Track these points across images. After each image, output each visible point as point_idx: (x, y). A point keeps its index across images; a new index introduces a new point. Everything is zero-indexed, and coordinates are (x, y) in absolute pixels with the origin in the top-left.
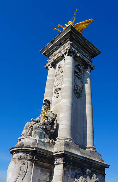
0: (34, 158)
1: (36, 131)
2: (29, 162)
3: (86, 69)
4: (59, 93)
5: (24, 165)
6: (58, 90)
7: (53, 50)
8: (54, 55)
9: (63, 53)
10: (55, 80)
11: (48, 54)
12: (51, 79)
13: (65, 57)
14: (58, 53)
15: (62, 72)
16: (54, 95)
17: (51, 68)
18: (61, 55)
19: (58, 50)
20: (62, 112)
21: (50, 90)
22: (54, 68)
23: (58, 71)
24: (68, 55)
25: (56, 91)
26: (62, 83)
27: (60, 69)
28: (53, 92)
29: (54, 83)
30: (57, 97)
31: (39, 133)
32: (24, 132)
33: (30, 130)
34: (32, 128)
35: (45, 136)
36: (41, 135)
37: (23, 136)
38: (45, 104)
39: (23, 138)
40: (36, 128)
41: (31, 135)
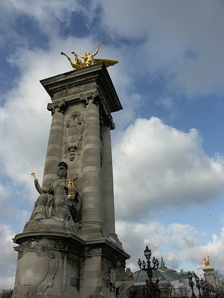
0: (67, 249)
1: (60, 210)
2: (59, 253)
3: (106, 127)
5: (53, 258)
6: (74, 150)
7: (64, 85)
8: (67, 94)
9: (86, 97)
10: (65, 133)
11: (53, 89)
12: (59, 130)
13: (88, 104)
14: (73, 93)
15: (80, 124)
16: (65, 155)
17: (59, 112)
18: (81, 99)
19: (73, 90)
20: (88, 185)
21: (57, 146)
22: (63, 113)
23: (71, 120)
24: (93, 103)
25: (69, 149)
26: (81, 140)
27: (76, 118)
28: (62, 151)
29: (64, 138)
30: (72, 159)
31: (65, 213)
32: (40, 209)
33: (50, 206)
34: (53, 203)
35: (70, 217)
36: (67, 216)
37: (41, 215)
38: (62, 168)
39: (42, 219)
40: (61, 205)
41: (53, 215)
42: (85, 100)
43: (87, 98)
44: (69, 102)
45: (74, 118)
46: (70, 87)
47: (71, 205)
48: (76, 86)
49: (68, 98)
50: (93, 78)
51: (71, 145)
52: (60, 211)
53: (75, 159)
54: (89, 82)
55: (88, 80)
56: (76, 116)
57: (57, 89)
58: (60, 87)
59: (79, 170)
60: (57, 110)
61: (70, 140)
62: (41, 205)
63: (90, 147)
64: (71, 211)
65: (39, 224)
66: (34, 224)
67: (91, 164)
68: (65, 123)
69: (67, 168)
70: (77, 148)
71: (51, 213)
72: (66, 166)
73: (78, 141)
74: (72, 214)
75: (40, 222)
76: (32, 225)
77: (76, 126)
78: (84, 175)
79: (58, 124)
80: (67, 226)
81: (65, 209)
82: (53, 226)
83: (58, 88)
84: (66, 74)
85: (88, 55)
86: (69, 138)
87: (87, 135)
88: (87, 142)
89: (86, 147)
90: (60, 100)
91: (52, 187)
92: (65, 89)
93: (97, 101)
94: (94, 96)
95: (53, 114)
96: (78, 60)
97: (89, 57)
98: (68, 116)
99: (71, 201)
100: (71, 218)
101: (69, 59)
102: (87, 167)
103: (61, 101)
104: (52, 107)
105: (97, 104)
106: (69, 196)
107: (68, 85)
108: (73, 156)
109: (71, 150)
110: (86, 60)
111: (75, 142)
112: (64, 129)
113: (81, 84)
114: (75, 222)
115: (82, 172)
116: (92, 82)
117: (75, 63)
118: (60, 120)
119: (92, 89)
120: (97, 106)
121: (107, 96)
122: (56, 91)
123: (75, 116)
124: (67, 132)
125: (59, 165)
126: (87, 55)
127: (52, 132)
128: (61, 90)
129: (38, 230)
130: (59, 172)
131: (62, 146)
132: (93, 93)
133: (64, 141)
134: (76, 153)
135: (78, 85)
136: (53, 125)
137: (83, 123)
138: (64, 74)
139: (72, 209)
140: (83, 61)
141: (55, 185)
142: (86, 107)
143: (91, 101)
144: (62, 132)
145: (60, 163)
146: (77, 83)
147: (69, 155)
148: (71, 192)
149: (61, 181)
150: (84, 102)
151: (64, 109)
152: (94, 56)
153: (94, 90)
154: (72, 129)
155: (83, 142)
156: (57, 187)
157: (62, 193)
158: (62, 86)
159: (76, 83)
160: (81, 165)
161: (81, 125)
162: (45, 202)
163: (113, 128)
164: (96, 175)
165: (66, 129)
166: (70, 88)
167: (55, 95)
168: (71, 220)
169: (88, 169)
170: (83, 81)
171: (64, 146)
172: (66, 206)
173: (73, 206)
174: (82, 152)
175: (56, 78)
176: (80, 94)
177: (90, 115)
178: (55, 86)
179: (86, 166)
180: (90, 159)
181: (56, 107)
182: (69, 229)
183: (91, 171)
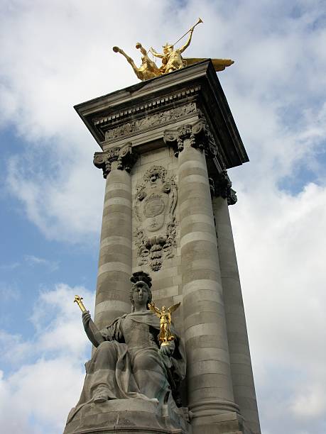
3: (220, 198)
4: (160, 257)
6: (158, 247)
7: (126, 113)
8: (133, 132)
9: (176, 136)
10: (137, 213)
11: (104, 123)
12: (124, 207)
13: (182, 148)
14: (147, 129)
15: (168, 192)
16: (140, 260)
17: (119, 168)
18: (167, 139)
19: (147, 122)
20: (200, 320)
21: (123, 241)
22: (128, 171)
23: (148, 185)
24: (193, 146)
25: (149, 247)
26: (173, 226)
27: (159, 181)
28: (131, 251)
29: (135, 222)
30: (156, 268)
31: (159, 383)
32: (103, 375)
33: (123, 369)
34: (130, 362)
35: (168, 393)
36: (162, 391)
37: (106, 389)
38: (140, 286)
39: (110, 399)
40: (150, 365)
41: (132, 389)
42: (176, 142)
43: (180, 137)
44: (140, 148)
45: (153, 180)
46: (140, 115)
47: (170, 367)
48: (152, 113)
49: (138, 140)
50: (189, 95)
51: (151, 236)
52: (147, 380)
53: (163, 267)
54: (180, 105)
55: (177, 99)
56: (157, 175)
57: (111, 121)
58: (119, 119)
59: (173, 291)
60: (115, 165)
61: (148, 227)
62: (103, 367)
63: (196, 239)
64: (169, 381)
65: (104, 410)
66: (92, 412)
67: (202, 275)
68: (134, 192)
69: (150, 285)
70: (164, 243)
71: (129, 385)
72: (147, 279)
73: (166, 227)
74: (171, 387)
75: (107, 405)
76: (86, 415)
77: (159, 197)
78: (189, 299)
79: (119, 193)
80: (166, 414)
81: (158, 375)
82: (136, 415)
83: (115, 120)
84: (130, 90)
85: (169, 50)
86: (146, 223)
87: (187, 213)
88: (189, 228)
89: (185, 240)
90: (120, 143)
91: (120, 328)
92: (129, 121)
93: (200, 142)
94: (194, 131)
95: (106, 173)
96: (148, 62)
97: (173, 54)
98: (140, 177)
99: (169, 355)
100: (170, 395)
101: (130, 61)
102: (193, 282)
103: (122, 145)
104: (105, 159)
105: (201, 149)
106: (163, 344)
107: (136, 112)
108: (158, 261)
109: (154, 247)
110: (165, 62)
111: (159, 231)
112: (134, 205)
113: (162, 108)
114: (179, 406)
115: (180, 292)
116: (187, 103)
117: (143, 68)
118: (124, 187)
119: (189, 118)
120: (202, 152)
121: (217, 132)
122: (109, 126)
123: (155, 176)
124: (141, 210)
125: (132, 280)
126: (166, 51)
127: (108, 212)
128: (121, 124)
129: (103, 425)
130: (135, 294)
131: (131, 240)
132: (191, 127)
133: (134, 230)
134: (164, 253)
135: (157, 112)
136: (108, 196)
137: (174, 190)
138: (127, 90)
139: (171, 374)
140: (159, 64)
141: (126, 322)
142: (177, 156)
143: (188, 143)
144: (130, 212)
145: (135, 274)
146: (155, 106)
147: (148, 258)
148: (168, 336)
149: (140, 312)
150: (174, 147)
151: (130, 162)
152: (182, 51)
153: (193, 120)
154: (151, 203)
155: (178, 230)
156: (133, 327)
157: (143, 341)
158: (122, 114)
159: (151, 108)
160: (179, 279)
161: (171, 195)
162: (112, 361)
163: (233, 201)
164: (215, 298)
165: (138, 205)
166: (139, 118)
167: (109, 135)
168: (171, 400)
169: (196, 286)
170: (168, 102)
171: (136, 240)
172: (159, 368)
173: (173, 368)
174: (178, 252)
175: (109, 100)
176: (164, 129)
177: (188, 172)
178: (106, 116)
179: (192, 280)
180: (198, 264)
181: (111, 160)
182: (173, 422)
183: (202, 289)
